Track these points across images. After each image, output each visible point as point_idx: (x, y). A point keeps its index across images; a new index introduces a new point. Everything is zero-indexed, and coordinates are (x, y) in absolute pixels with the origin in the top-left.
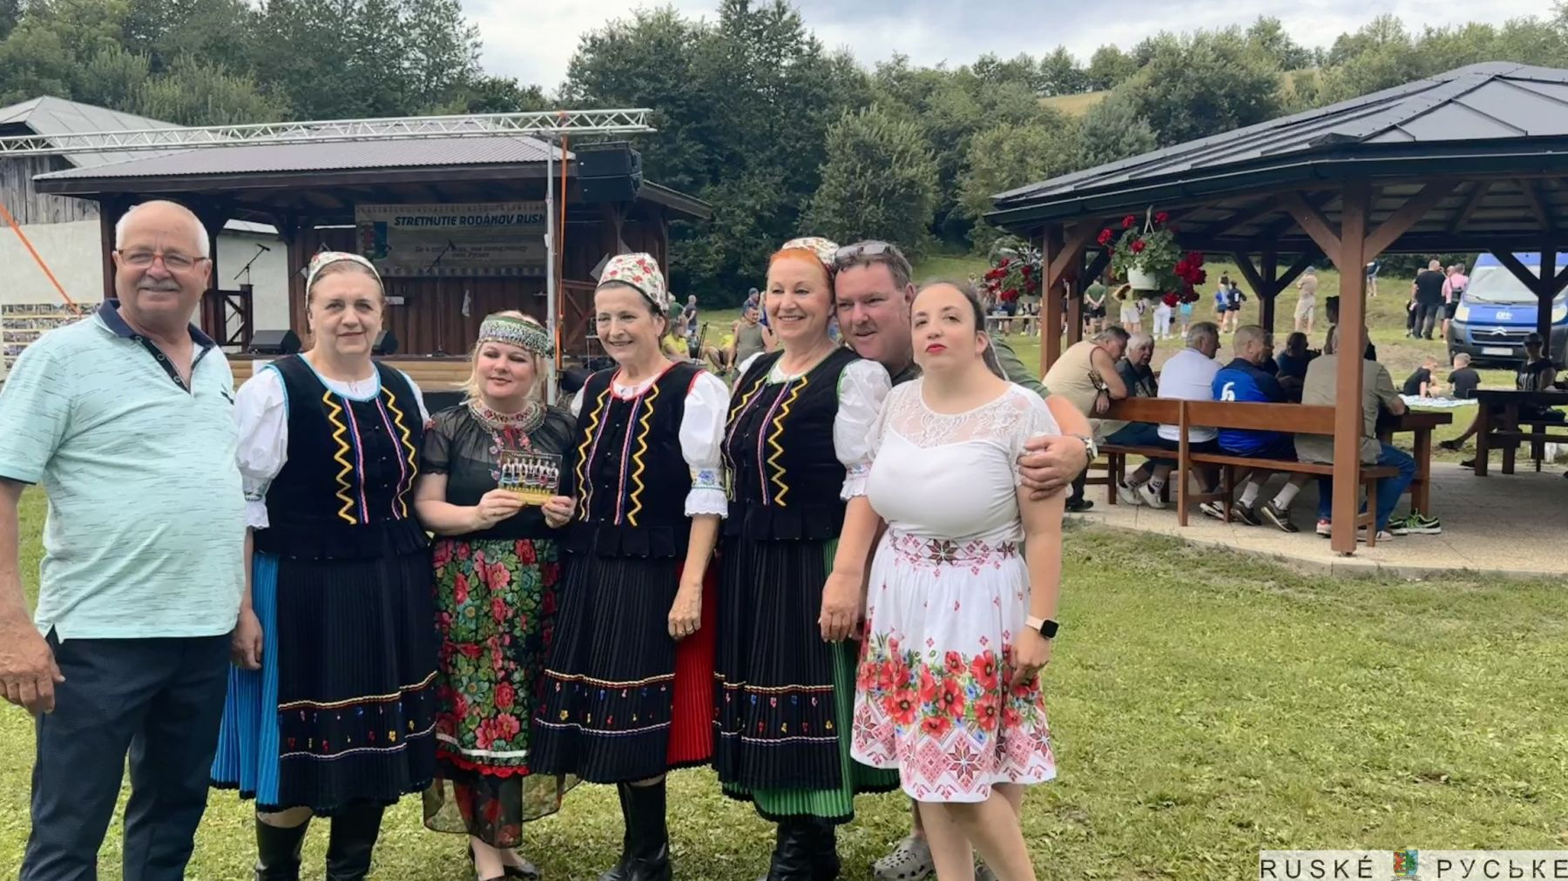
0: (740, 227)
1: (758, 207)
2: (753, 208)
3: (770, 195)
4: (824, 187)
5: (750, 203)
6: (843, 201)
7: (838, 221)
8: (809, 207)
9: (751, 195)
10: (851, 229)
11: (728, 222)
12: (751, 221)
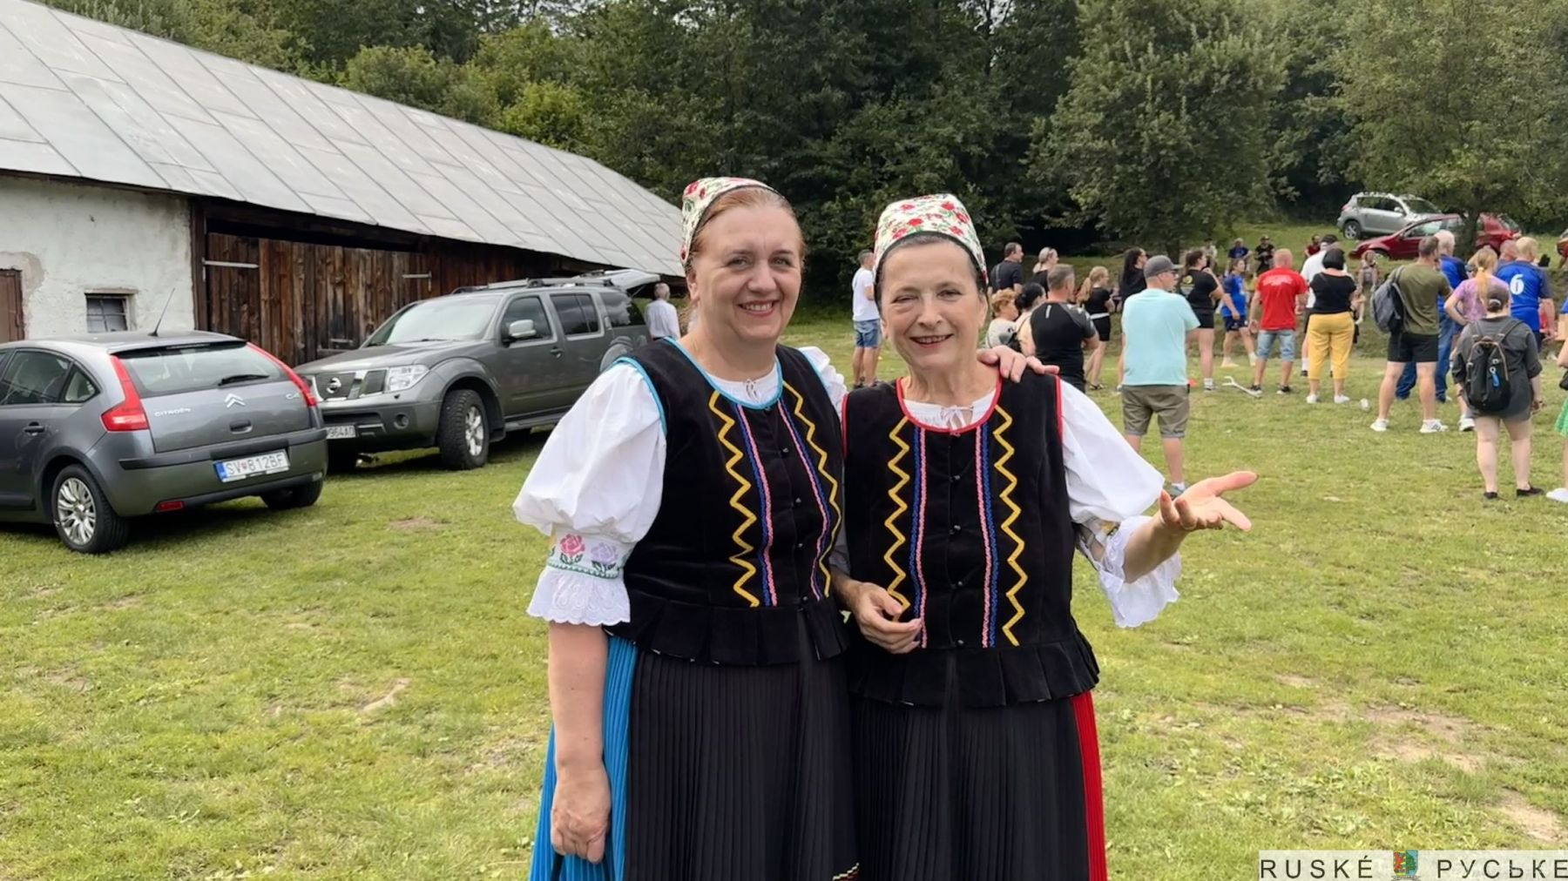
0: (927, 174)
1: (959, 139)
2: (951, 138)
3: (981, 118)
4: (1076, 91)
5: (947, 130)
6: (1111, 109)
7: (1100, 144)
8: (1049, 127)
9: (948, 118)
10: (1125, 160)
11: (908, 165)
12: (948, 162)
